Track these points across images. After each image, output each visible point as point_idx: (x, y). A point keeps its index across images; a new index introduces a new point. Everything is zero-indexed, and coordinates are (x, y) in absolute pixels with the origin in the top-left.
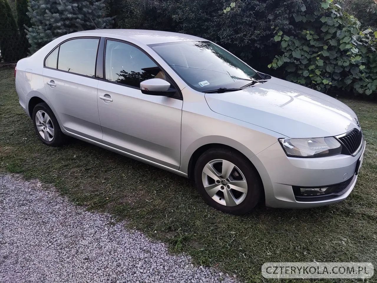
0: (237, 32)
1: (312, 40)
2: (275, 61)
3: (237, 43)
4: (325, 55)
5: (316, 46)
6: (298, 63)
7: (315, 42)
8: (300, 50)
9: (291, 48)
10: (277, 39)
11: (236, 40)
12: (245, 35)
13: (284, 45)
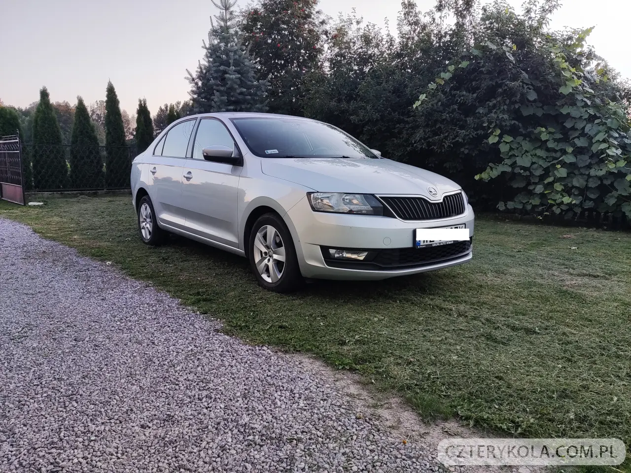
0: (435, 133)
1: (551, 141)
2: (488, 170)
3: (435, 148)
4: (568, 161)
5: (557, 149)
6: (528, 173)
7: (556, 143)
8: (531, 155)
9: (516, 152)
10: (492, 140)
11: (434, 144)
12: (446, 138)
13: (504, 148)
